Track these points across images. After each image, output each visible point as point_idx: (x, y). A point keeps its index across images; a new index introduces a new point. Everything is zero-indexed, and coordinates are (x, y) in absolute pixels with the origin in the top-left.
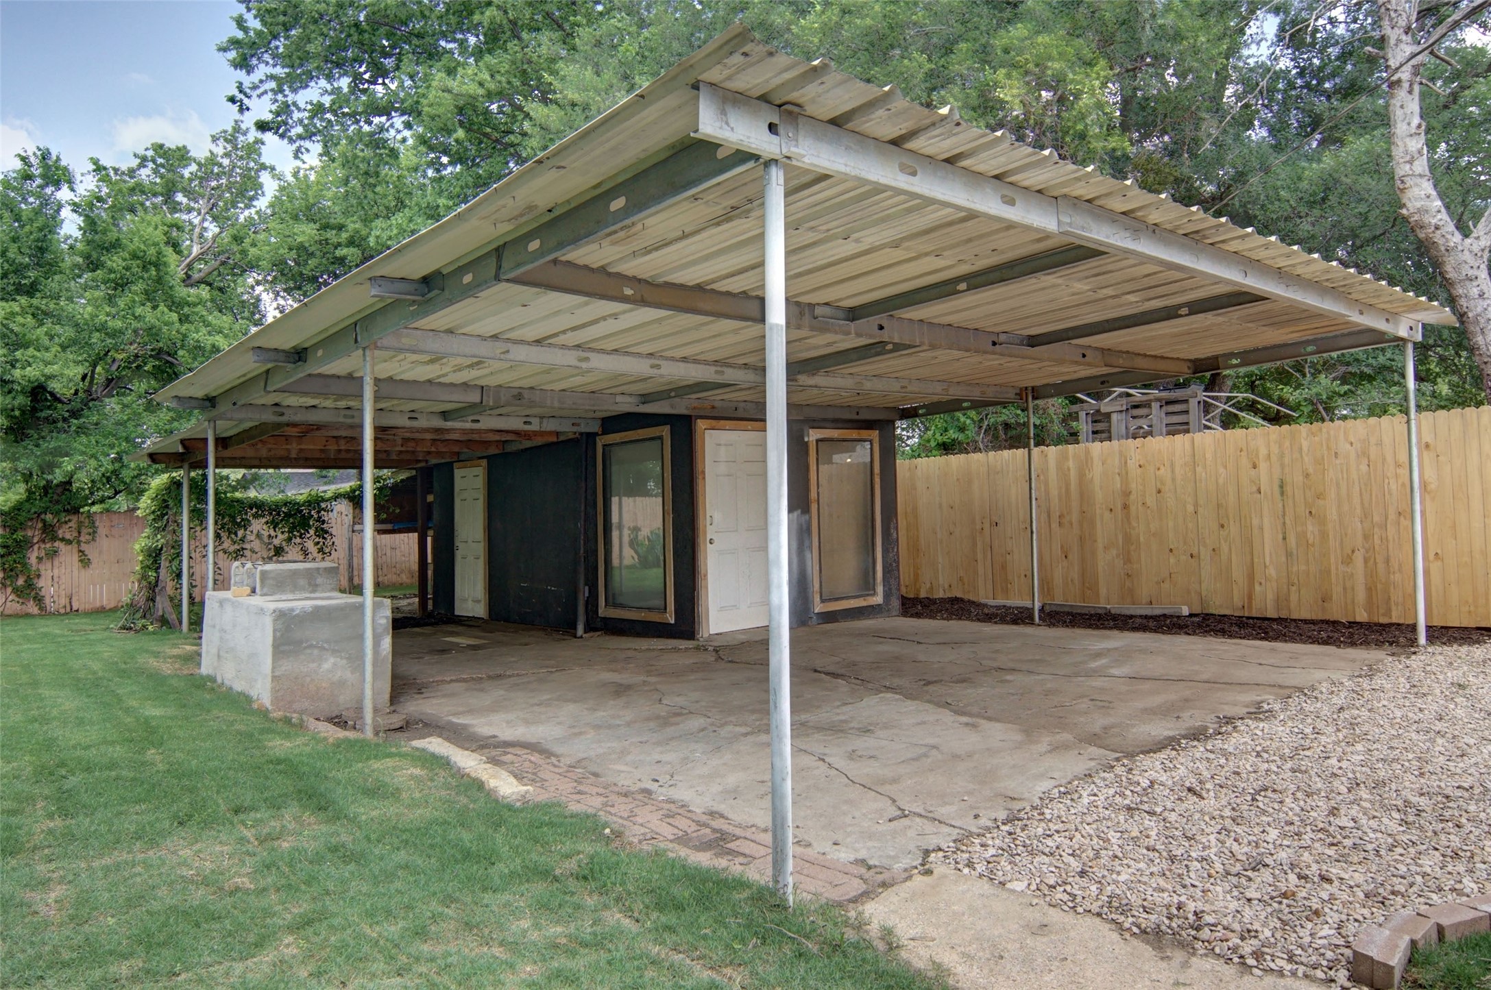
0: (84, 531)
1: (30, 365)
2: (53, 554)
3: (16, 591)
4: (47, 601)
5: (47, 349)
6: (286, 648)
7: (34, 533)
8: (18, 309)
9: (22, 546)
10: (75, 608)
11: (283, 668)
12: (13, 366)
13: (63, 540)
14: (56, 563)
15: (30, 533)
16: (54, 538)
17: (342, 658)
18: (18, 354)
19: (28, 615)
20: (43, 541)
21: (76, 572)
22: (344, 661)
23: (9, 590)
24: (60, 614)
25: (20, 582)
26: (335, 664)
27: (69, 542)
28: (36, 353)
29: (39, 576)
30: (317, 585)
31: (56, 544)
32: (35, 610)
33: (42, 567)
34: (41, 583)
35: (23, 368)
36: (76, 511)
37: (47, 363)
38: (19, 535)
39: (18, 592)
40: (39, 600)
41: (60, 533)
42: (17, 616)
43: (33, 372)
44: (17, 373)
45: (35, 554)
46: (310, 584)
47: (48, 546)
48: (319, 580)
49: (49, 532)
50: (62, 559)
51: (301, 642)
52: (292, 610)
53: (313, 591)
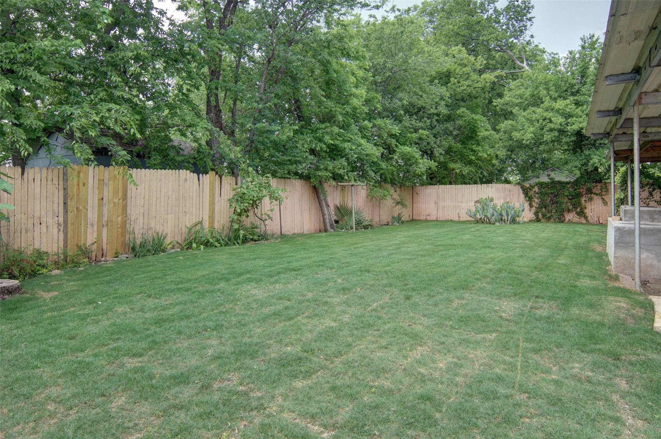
0: (604, 190)
1: (574, 124)
2: (591, 199)
3: (577, 213)
4: (589, 218)
5: (581, 117)
6: (621, 245)
7: (583, 191)
8: (569, 102)
9: (579, 195)
10: (601, 222)
11: (620, 254)
12: (568, 125)
13: (595, 194)
14: (592, 203)
15: (581, 190)
16: (591, 193)
17: (652, 254)
18: (569, 120)
19: (581, 223)
20: (587, 194)
21: (600, 208)
22: (653, 256)
23: (574, 213)
24: (594, 224)
25: (578, 210)
26: (647, 256)
27: (597, 194)
28: (577, 119)
29: (586, 208)
30: (654, 219)
31: (592, 195)
32: (584, 221)
33: (587, 204)
34: (586, 211)
35: (571, 125)
36: (600, 181)
37: (580, 123)
38: (577, 191)
39: (578, 214)
40: (586, 218)
41: (594, 191)
42: (577, 223)
43: (575, 127)
44: (569, 128)
45: (584, 199)
46: (650, 218)
47: (589, 196)
48: (656, 216)
49: (589, 191)
50: (595, 201)
51: (629, 243)
52: (624, 228)
53: (653, 221)
